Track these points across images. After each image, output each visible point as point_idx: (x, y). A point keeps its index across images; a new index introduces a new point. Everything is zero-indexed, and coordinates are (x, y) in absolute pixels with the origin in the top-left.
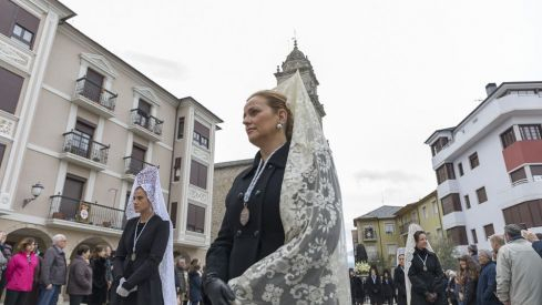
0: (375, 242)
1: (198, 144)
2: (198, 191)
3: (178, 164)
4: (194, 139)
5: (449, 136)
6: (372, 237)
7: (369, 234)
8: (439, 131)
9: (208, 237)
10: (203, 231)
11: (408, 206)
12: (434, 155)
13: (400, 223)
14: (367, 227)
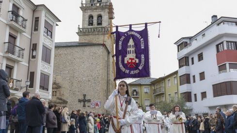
0: (138, 98)
1: (46, 35)
2: (46, 65)
3: (34, 47)
4: (44, 32)
5: (188, 41)
6: (137, 95)
7: (135, 93)
8: (183, 38)
9: (51, 93)
10: (47, 90)
11: (160, 78)
12: (178, 51)
13: (153, 88)
14: (134, 89)
